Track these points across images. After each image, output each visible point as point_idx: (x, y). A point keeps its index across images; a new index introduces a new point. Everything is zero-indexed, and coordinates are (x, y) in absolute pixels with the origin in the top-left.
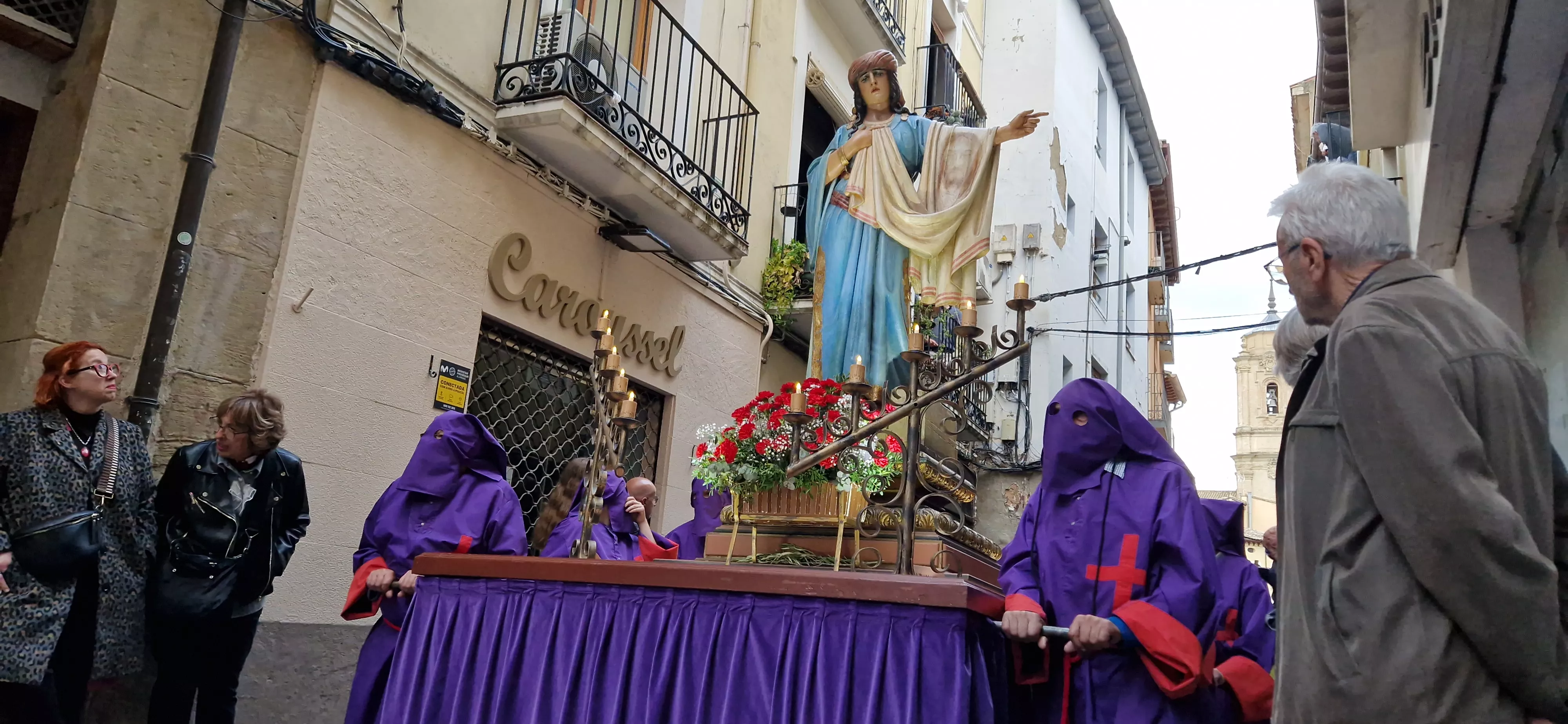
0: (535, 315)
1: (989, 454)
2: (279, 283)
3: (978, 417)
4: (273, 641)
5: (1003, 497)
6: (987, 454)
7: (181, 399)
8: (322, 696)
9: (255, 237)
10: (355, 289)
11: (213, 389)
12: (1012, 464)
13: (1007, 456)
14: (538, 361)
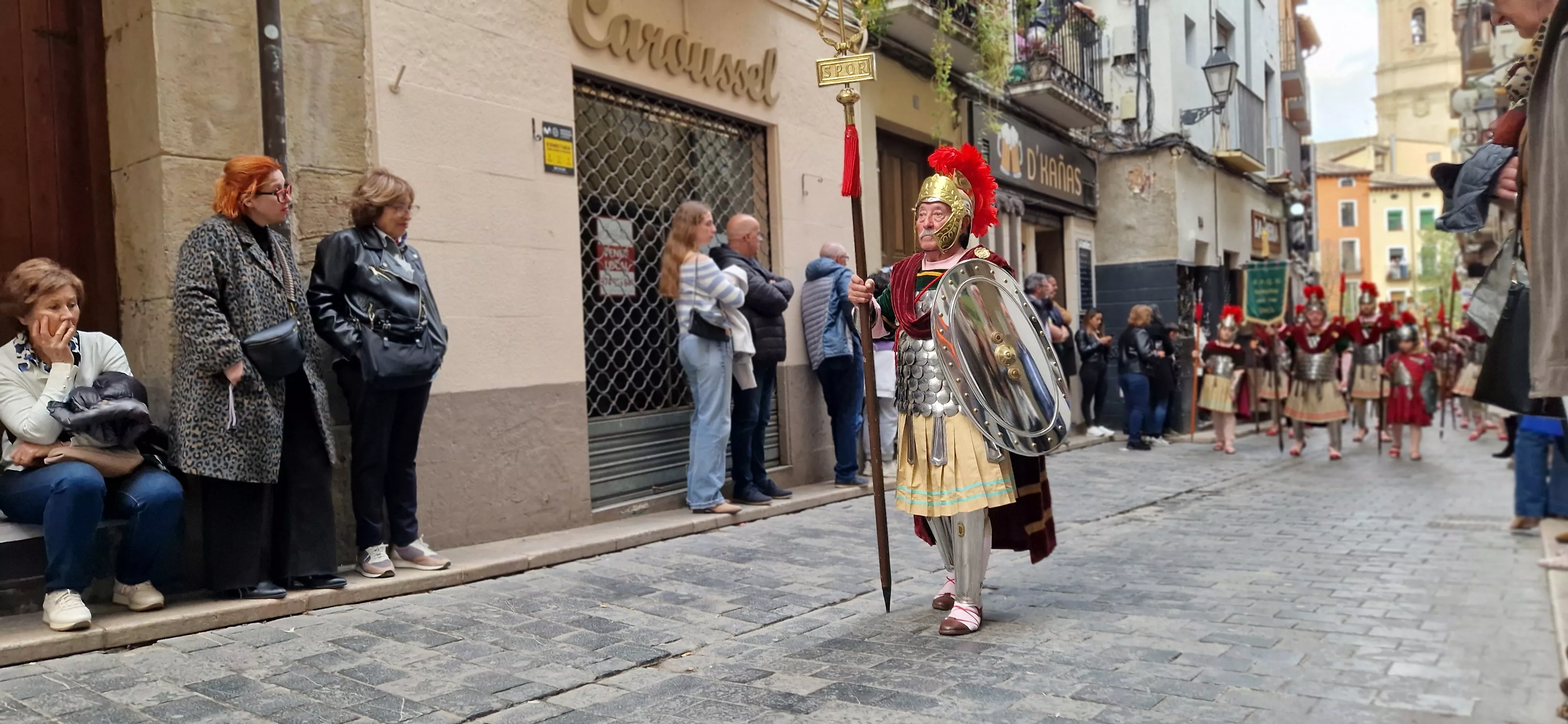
0: (624, 60)
1: (1108, 137)
2: (371, 64)
3: (1096, 99)
4: (449, 410)
5: (1127, 180)
6: (1107, 137)
7: (310, 197)
8: (503, 453)
9: (338, 19)
10: (445, 60)
11: (337, 182)
12: (1135, 145)
13: (1129, 136)
14: (636, 109)
